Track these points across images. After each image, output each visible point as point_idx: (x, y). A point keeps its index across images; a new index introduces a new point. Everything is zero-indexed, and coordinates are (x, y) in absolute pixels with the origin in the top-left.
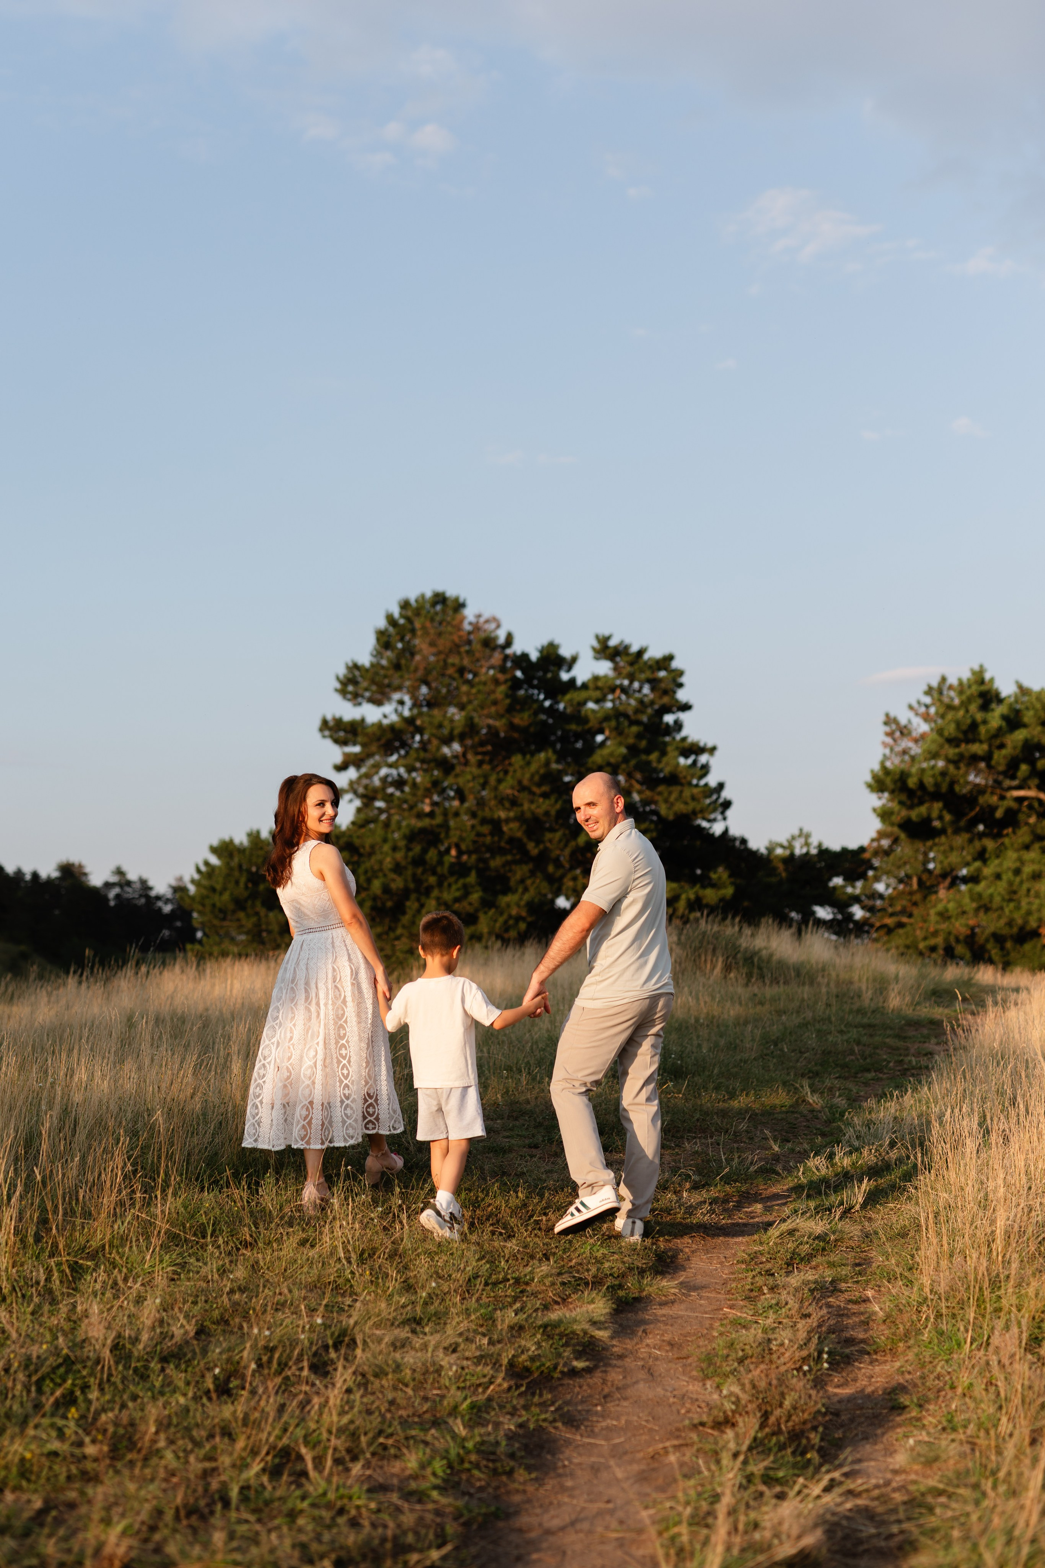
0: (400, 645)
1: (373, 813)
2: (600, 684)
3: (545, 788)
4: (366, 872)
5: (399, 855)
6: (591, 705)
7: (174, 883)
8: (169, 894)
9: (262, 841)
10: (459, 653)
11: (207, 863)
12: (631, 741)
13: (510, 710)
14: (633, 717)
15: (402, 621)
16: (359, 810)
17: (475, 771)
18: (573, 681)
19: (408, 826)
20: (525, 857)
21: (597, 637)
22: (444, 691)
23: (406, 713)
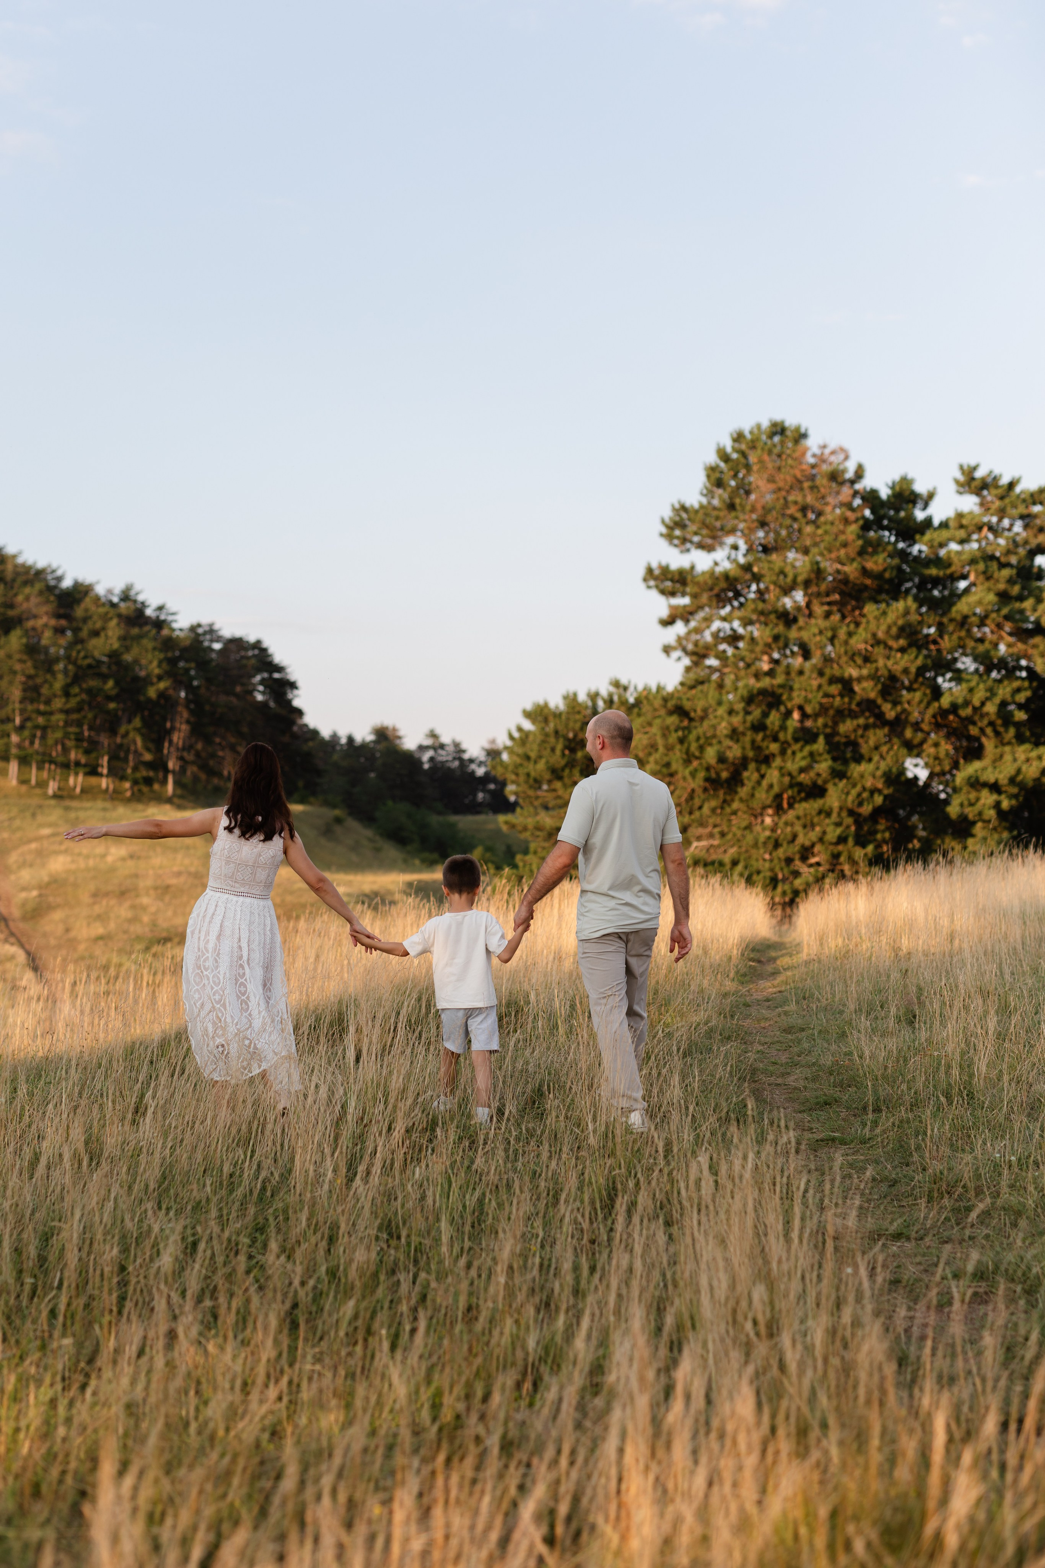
0: (733, 483)
1: (702, 673)
2: (964, 522)
3: (902, 642)
4: (698, 739)
5: (736, 720)
6: (954, 547)
7: (487, 746)
8: (482, 757)
9: (579, 705)
10: (802, 489)
11: (520, 729)
12: (1002, 586)
13: (862, 553)
14: (1003, 560)
15: (735, 456)
16: (688, 669)
17: (822, 623)
18: (928, 522)
19: (746, 686)
20: (880, 719)
21: (961, 467)
22: (784, 533)
23: (742, 560)
